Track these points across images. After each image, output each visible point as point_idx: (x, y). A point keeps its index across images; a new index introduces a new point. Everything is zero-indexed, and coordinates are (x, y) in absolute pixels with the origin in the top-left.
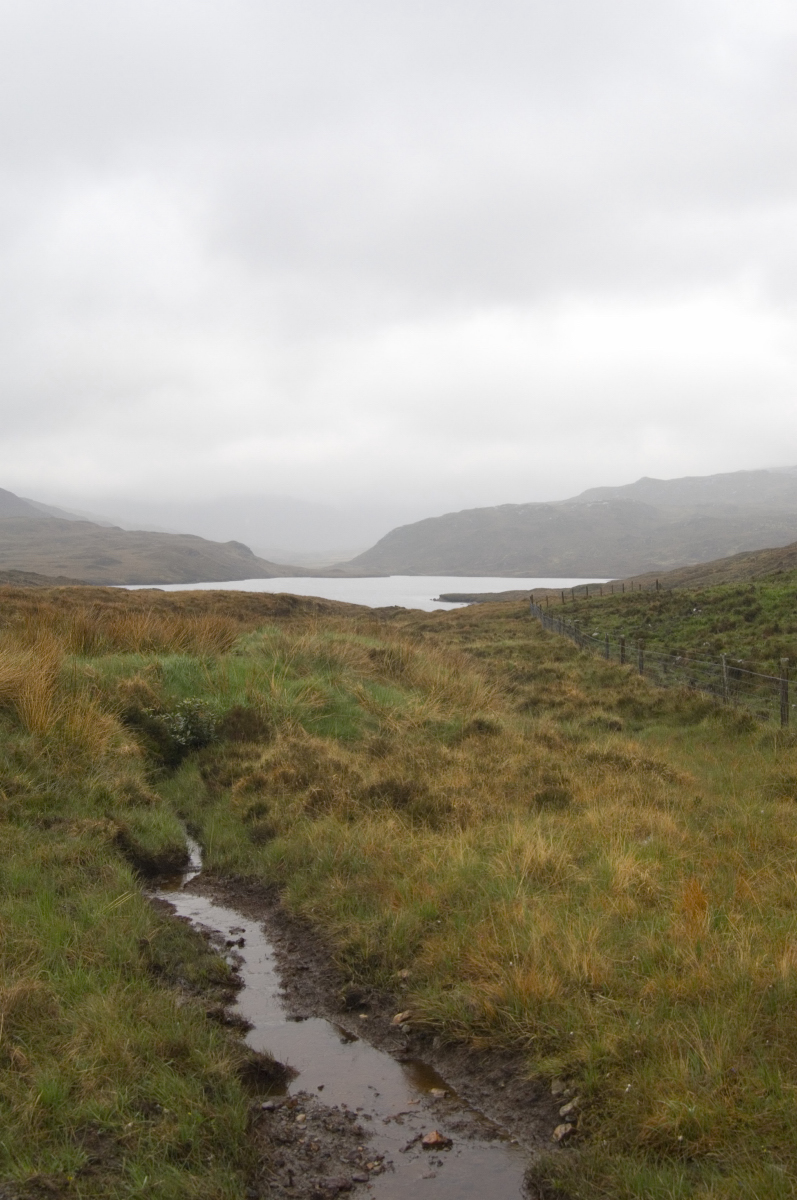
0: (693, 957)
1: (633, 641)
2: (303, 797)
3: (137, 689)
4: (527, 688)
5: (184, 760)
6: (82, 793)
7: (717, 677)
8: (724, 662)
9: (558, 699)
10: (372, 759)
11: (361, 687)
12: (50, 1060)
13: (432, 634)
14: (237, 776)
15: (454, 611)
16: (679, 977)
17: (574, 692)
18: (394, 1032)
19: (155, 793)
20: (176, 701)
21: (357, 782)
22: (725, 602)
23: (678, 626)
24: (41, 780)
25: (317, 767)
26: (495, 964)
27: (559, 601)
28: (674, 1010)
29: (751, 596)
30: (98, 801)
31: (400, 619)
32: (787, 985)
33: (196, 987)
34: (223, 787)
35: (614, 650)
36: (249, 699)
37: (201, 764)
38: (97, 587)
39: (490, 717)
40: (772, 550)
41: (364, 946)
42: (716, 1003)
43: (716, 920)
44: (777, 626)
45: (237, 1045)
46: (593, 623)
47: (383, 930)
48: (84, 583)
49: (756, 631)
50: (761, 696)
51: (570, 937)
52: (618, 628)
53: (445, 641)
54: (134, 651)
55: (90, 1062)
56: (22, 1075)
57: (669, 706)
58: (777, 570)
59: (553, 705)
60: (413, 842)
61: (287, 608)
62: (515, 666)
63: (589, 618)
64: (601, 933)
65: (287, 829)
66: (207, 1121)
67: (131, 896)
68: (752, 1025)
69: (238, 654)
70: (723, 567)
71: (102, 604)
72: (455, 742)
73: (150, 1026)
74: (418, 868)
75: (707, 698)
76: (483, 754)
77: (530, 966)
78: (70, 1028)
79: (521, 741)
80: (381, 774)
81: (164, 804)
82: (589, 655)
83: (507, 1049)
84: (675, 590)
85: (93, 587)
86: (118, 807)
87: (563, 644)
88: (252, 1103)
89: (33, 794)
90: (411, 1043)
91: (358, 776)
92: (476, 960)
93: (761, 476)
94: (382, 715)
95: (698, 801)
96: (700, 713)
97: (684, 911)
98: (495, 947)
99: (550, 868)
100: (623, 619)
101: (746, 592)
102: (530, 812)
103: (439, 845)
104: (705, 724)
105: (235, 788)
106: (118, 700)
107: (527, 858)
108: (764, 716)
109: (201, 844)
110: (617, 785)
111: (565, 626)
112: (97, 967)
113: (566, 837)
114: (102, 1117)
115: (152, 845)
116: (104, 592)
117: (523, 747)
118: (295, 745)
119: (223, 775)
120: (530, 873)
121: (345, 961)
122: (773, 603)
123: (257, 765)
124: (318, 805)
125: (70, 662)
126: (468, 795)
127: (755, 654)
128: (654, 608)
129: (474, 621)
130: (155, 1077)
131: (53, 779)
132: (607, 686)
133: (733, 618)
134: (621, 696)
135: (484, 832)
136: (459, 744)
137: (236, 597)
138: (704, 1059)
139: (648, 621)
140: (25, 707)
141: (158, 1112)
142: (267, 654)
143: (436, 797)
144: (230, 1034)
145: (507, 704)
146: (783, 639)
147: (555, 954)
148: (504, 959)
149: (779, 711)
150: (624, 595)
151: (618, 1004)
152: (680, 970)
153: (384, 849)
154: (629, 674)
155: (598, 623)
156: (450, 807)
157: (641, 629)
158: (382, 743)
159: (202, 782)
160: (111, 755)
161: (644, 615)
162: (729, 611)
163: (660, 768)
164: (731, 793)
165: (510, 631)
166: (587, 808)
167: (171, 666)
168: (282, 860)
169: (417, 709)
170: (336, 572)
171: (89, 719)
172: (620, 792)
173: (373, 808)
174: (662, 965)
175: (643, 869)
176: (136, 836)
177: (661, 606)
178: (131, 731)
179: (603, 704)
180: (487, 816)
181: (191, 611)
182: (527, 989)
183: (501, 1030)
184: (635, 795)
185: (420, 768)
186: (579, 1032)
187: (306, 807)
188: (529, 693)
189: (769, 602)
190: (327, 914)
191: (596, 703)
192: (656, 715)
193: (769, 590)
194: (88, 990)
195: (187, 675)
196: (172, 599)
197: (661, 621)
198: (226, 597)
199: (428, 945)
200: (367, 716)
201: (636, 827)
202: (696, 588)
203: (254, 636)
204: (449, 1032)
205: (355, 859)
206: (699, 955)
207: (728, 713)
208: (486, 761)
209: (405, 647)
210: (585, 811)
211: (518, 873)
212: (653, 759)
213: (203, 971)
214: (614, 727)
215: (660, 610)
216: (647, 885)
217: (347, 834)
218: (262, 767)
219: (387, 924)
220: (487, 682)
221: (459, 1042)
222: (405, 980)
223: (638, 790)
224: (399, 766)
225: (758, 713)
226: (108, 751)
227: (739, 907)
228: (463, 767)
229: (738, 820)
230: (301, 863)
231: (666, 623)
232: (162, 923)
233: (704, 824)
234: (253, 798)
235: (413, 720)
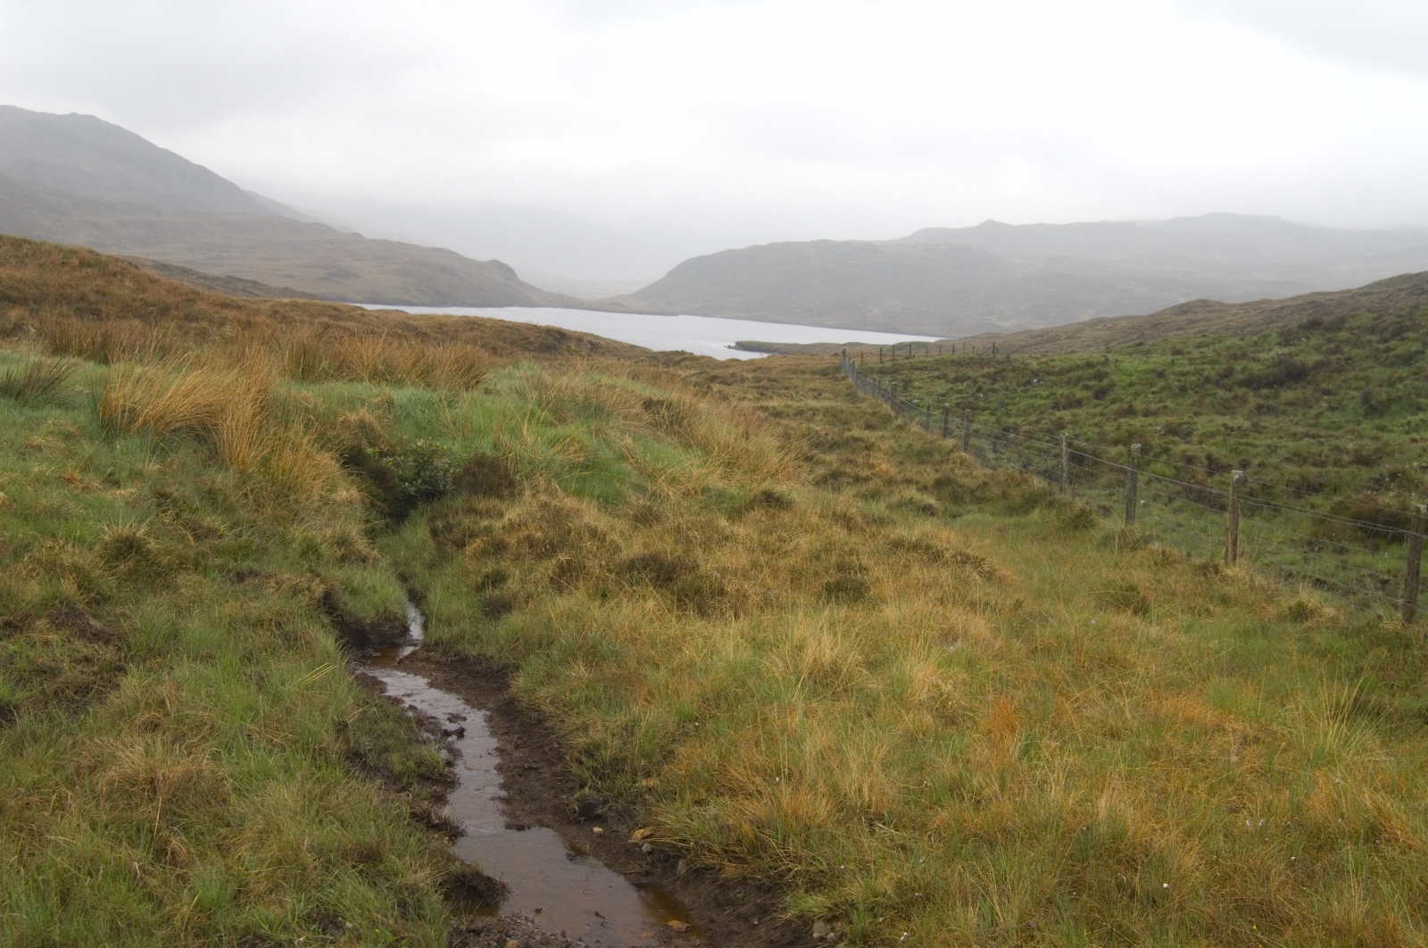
0: (996, 787)
1: (959, 412)
2: (550, 566)
3: (362, 425)
4: (828, 458)
5: (413, 512)
6: (285, 543)
7: (1054, 462)
8: (1064, 444)
9: (865, 473)
10: (636, 528)
11: (629, 441)
12: (214, 856)
13: (723, 387)
14: (473, 536)
15: (751, 362)
16: (977, 810)
17: (884, 467)
18: (632, 852)
19: (373, 549)
20: (409, 442)
21: (615, 553)
22: (1072, 374)
23: (1014, 398)
24: (235, 525)
25: (569, 533)
26: (758, 780)
27: (876, 359)
28: (969, 847)
29: (1104, 369)
30: (304, 554)
31: (686, 367)
32: (1103, 829)
33: (397, 782)
34: (455, 548)
35: (936, 421)
36: (495, 446)
37: (432, 519)
38: (327, 303)
39: (781, 488)
40: (1134, 318)
41: (606, 748)
42: (1018, 844)
43: (1027, 745)
44: (1131, 406)
45: (443, 853)
46: (914, 388)
47: (630, 729)
48: (313, 297)
49: (1105, 411)
50: (1105, 487)
51: (852, 753)
52: (942, 395)
53: (737, 396)
54: (362, 380)
55: (263, 861)
56: (179, 871)
57: (996, 491)
58: (1138, 341)
59: (857, 480)
60: (674, 628)
61: (553, 343)
62: (817, 432)
63: (910, 381)
64: (889, 752)
65: (527, 603)
66: (397, 940)
67: (332, 668)
68: (1058, 872)
69: (487, 392)
70: (1073, 333)
71: (331, 322)
72: (736, 514)
73: (337, 824)
74: (677, 659)
75: (1041, 485)
76: (769, 532)
77: (801, 784)
78: (243, 818)
79: (815, 519)
80: (645, 546)
82: (906, 424)
83: (765, 881)
84: (1014, 356)
85: (323, 302)
86: (327, 563)
87: (877, 410)
88: (454, 922)
89: (226, 540)
90: (653, 864)
91: (618, 547)
92: (737, 772)
93: (1128, 228)
94: (652, 477)
95: (1018, 604)
96: (1031, 502)
97: (990, 732)
98: (760, 759)
99: (836, 671)
100: (949, 386)
101: (1098, 364)
102: (817, 603)
103: (706, 634)
104: (1035, 515)
105: (469, 550)
106: (339, 435)
107: (809, 656)
108: (1106, 511)
109: (423, 614)
110: (924, 579)
111: (879, 388)
112: (283, 750)
113: (857, 635)
114: (271, 928)
115: (362, 609)
116: (336, 309)
117: (817, 525)
118: (545, 505)
119: (456, 534)
120: (810, 674)
121: (581, 763)
122: (1127, 380)
123: (498, 524)
124: (566, 576)
125: (284, 388)
126: (745, 576)
127: (1103, 438)
128: (986, 376)
129: (773, 375)
130: (338, 884)
131: (253, 524)
132: (922, 463)
133: (1080, 394)
134: (937, 476)
135: (761, 622)
136: (740, 517)
137: (492, 326)
138: (997, 908)
139: (979, 390)
140: (225, 436)
141: (339, 926)
142: (521, 394)
143: (707, 577)
144: (438, 841)
145: (804, 475)
146: (1137, 422)
147: (832, 773)
148: (770, 774)
149: (1125, 506)
150: (954, 357)
151: (902, 836)
152: (979, 802)
153: (639, 634)
154: (952, 451)
155: (920, 388)
156: (723, 590)
157: (970, 399)
158: (650, 509)
159: (431, 541)
160: (325, 502)
161: (975, 382)
162: (1076, 385)
163: (977, 563)
164: (1059, 598)
165: (814, 390)
166: (887, 603)
167: (405, 400)
168: (518, 639)
169: (696, 472)
170: (614, 306)
171: (301, 455)
172: (927, 586)
173: (632, 585)
174: (958, 795)
175: (945, 680)
176: (346, 598)
177: (996, 373)
178: (351, 474)
179: (917, 482)
180: (766, 604)
181: (437, 338)
182: (795, 812)
183: (760, 857)
184: (945, 591)
185: (691, 541)
186: (852, 866)
187: (552, 579)
188: (830, 463)
189: (1124, 377)
190: (564, 706)
191: (908, 481)
192: (978, 500)
193: (1125, 364)
194: (268, 775)
195: (423, 412)
196: (416, 323)
197: (994, 391)
198: (479, 325)
199: (682, 751)
200: (635, 478)
201: (942, 629)
202: (1039, 356)
203: (509, 373)
204: (698, 855)
205: (605, 643)
206: (1002, 787)
207: (1064, 505)
208: (772, 539)
209: (687, 398)
210: (884, 606)
211: (798, 673)
212: (969, 551)
213: (411, 764)
214: (927, 510)
215: (994, 378)
216: (948, 699)
217: (597, 614)
218: (504, 527)
219: (635, 722)
220: (781, 448)
221: (707, 868)
222: (650, 790)
223: (949, 586)
224: (667, 537)
225: (1099, 507)
226: (321, 496)
227: (1055, 733)
228: (743, 544)
229: (1063, 630)
230: (540, 644)
231: (1001, 394)
232: (368, 703)
233: (1023, 632)
234: (490, 564)
235: (690, 486)
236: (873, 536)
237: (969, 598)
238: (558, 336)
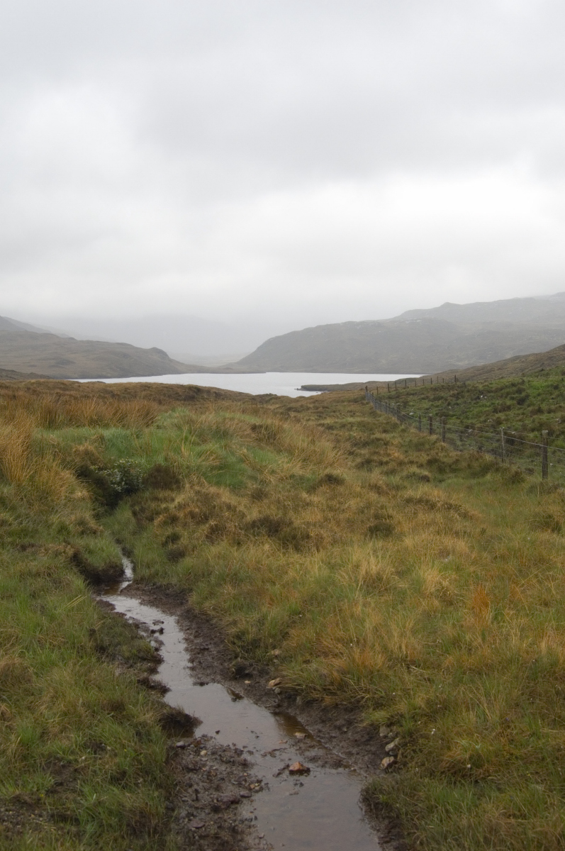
0: (480, 640)
1: (438, 419)
2: (205, 528)
3: (87, 453)
4: (363, 452)
5: (120, 502)
6: (48, 526)
7: (497, 444)
8: (502, 433)
9: (385, 459)
10: (253, 502)
11: (245, 451)
12: (27, 713)
13: (296, 414)
14: (158, 513)
15: (311, 398)
16: (470, 654)
17: (396, 455)
18: (269, 693)
19: (100, 526)
20: (115, 461)
21: (243, 518)
22: (503, 391)
23: (470, 408)
24: (18, 517)
25: (214, 507)
26: (340, 646)
27: (386, 390)
28: (466, 678)
29: (521, 386)
30: (59, 532)
31: (273, 403)
32: (545, 660)
33: (130, 662)
34: (147, 522)
35: (425, 425)
36: (166, 459)
37: (132, 506)
38: (57, 381)
39: (337, 472)
40: (536, 354)
41: (248, 633)
42: (496, 673)
43: (496, 614)
44: (540, 408)
45: (159, 703)
46: (410, 406)
47: (261, 622)
48: (48, 377)
49: (525, 411)
50: (528, 457)
51: (393, 626)
52: (427, 409)
53: (305, 419)
54: (84, 426)
55: (55, 714)
56: (6, 723)
57: (464, 464)
58: (540, 369)
59: (381, 463)
60: (282, 560)
61: (193, 395)
62: (355, 436)
63: (407, 402)
64: (415, 624)
65: (193, 551)
66: (138, 755)
67: (83, 598)
68: (520, 688)
69: (158, 427)
70: (502, 366)
71: (62, 392)
72: (312, 489)
73: (97, 689)
74: (286, 578)
75: (490, 459)
76: (332, 499)
77: (365, 647)
78: (41, 690)
79: (358, 489)
80: (260, 512)
81: (107, 533)
82: (407, 428)
83: (349, 705)
84: (467, 383)
85: (55, 380)
86: (74, 536)
87: (389, 421)
88: (169, 743)
89: (13, 527)
90: (282, 700)
91: (244, 514)
92: (327, 642)
93: (529, 301)
94: (261, 471)
95: (483, 531)
96: (486, 469)
97: (473, 608)
98: (341, 634)
99: (379, 578)
100: (431, 403)
101: (518, 384)
102: (365, 539)
103: (301, 562)
104: (488, 477)
105: (156, 522)
106: (74, 460)
107: (363, 571)
108: (531, 471)
109: (132, 562)
110: (426, 520)
111: (389, 408)
112: (60, 648)
113: (390, 556)
114: (64, 753)
115: (97, 562)
116: (63, 384)
117: (360, 493)
118: (199, 492)
119: (147, 514)
120: (365, 581)
121: (234, 644)
122: (537, 392)
123: (172, 506)
124: (215, 533)
125: (38, 433)
126: (321, 527)
127: (524, 428)
128: (453, 396)
129: (325, 404)
130: (101, 725)
131: (27, 516)
132: (419, 450)
133: (508, 402)
134: (429, 458)
135: (333, 553)
136: (315, 491)
137: (156, 388)
138: (487, 711)
139: (449, 404)
140: (7, 465)
141: (103, 749)
142: (179, 427)
143: (299, 528)
144: (154, 695)
145: (350, 463)
146: (544, 417)
147: (383, 639)
148: (346, 642)
149: (541, 468)
150: (432, 386)
151: (426, 673)
152: (470, 650)
153: (262, 565)
154: (436, 442)
155: (413, 406)
156: (308, 535)
157: (444, 410)
158: (261, 490)
159: (133, 518)
160: (69, 500)
161: (446, 400)
162: (506, 397)
163: (457, 508)
164: (507, 526)
165: (351, 412)
166: (405, 536)
167: (111, 436)
168: (190, 573)
169: (285, 466)
170: (227, 370)
171: (53, 474)
172: (429, 525)
173: (255, 536)
174: (458, 646)
175: (445, 579)
176: (86, 556)
177: (458, 394)
178: (82, 482)
179: (417, 462)
180: (335, 542)
181: (124, 397)
182: (363, 663)
183: (345, 691)
184: (439, 527)
185: (287, 508)
186: (399, 693)
187: (207, 536)
188: (364, 455)
189: (535, 391)
190: (222, 611)
191: (412, 462)
192: (454, 471)
193: (534, 383)
194: (54, 664)
195: (122, 442)
196: (111, 389)
197: (458, 404)
198: (149, 387)
199: (293, 632)
200: (250, 471)
201: (440, 549)
202: (482, 381)
203: (170, 415)
204: (307, 693)
205: (242, 571)
206: (484, 639)
207: (505, 470)
208: (334, 503)
209: (277, 422)
210: (404, 538)
211: (357, 581)
212: (452, 502)
213: (134, 651)
214: (426, 479)
215: (457, 396)
216: (447, 590)
217: (236, 554)
218: (175, 507)
219: (264, 618)
220: (335, 447)
221: (315, 700)
222: (276, 657)
223: (442, 523)
224: (272, 507)
225: (526, 469)
226: (66, 497)
227: (512, 606)
228: (318, 507)
229: (511, 544)
230: (203, 575)
231: (462, 406)
232: (105, 617)
233: (488, 547)
234: (169, 529)
235: (283, 474)
236: (394, 497)
237: (454, 530)
238: (196, 390)
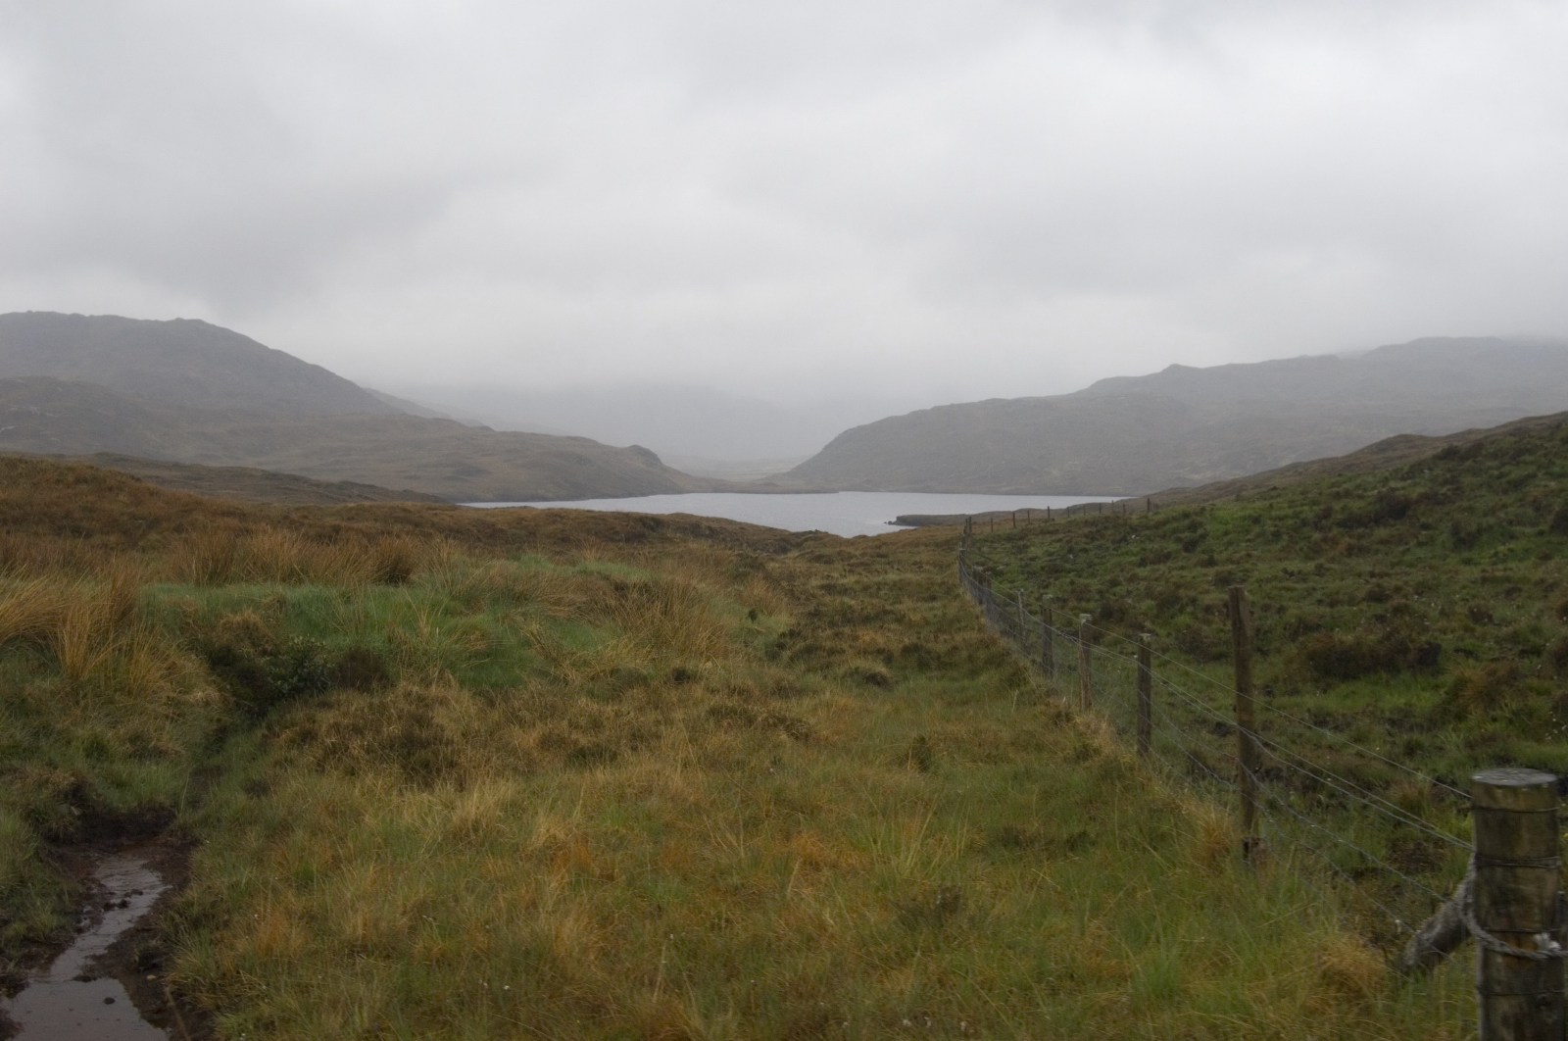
1: (1044, 576)
22: (1168, 526)
52: (1032, 559)
101: (1194, 513)
122: (1222, 528)
157: (1058, 561)
161: (1069, 542)
162: (1169, 538)
170: (768, 486)
177: (1096, 532)
189: (1219, 526)
